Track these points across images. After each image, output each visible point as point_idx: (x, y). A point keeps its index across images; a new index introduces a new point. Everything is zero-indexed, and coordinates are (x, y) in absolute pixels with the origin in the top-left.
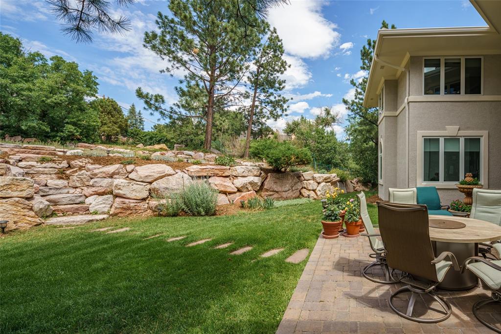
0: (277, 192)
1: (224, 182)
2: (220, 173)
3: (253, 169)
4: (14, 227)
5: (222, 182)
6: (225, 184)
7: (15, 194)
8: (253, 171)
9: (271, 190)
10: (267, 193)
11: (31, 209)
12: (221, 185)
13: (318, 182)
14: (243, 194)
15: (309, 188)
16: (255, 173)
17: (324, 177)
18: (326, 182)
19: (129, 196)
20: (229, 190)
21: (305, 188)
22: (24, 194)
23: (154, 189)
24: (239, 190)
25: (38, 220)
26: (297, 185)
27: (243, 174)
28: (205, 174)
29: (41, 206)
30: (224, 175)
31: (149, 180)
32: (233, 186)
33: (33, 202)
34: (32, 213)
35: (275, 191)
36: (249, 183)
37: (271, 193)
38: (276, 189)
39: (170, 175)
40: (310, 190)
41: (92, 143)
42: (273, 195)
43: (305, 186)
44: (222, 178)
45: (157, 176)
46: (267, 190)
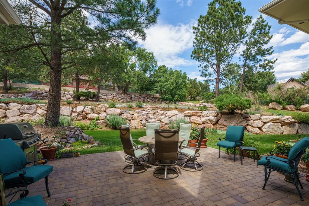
0: (226, 126)
1: (197, 118)
2: (196, 114)
3: (212, 112)
4: (137, 128)
5: (195, 119)
6: (197, 120)
7: (139, 119)
8: (212, 113)
9: (222, 124)
10: (220, 126)
11: (141, 124)
12: (195, 120)
13: (264, 122)
14: (205, 125)
15: (254, 126)
16: (214, 115)
17: (271, 118)
18: (273, 123)
19: (164, 122)
20: (198, 122)
21: (250, 125)
22: (140, 119)
23: (171, 120)
24: (203, 123)
25: (142, 127)
26: (242, 123)
27: (207, 115)
28: (189, 115)
29: (144, 123)
30: (197, 115)
31: (170, 117)
32: (200, 121)
33: (142, 122)
34: (141, 125)
35: (224, 125)
36: (208, 120)
37: (222, 126)
38: (225, 124)
39: (177, 115)
40: (254, 127)
41: (183, 101)
42: (223, 127)
43: (250, 124)
44: (196, 117)
45: (172, 115)
46: (219, 124)
